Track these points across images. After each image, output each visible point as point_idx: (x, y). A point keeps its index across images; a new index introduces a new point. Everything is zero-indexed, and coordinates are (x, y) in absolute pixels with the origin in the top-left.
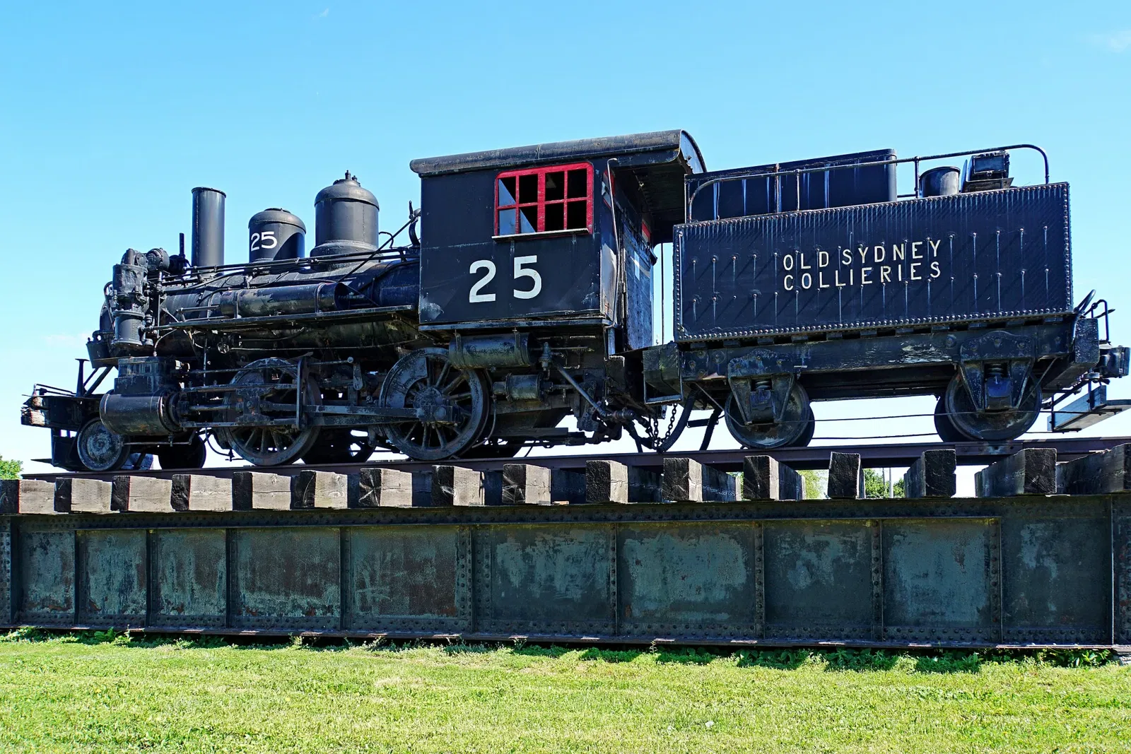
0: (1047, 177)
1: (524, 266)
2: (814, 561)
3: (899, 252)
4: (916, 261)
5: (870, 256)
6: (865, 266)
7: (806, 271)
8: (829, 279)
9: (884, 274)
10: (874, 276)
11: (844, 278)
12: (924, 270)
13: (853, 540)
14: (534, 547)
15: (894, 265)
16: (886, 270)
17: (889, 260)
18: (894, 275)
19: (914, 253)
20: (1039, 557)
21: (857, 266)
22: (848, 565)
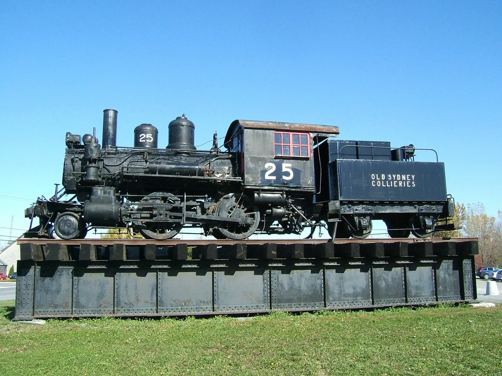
0: (437, 160)
1: (286, 167)
2: (386, 277)
3: (404, 177)
4: (409, 181)
5: (396, 177)
6: (395, 180)
7: (379, 180)
8: (385, 184)
9: (400, 184)
10: (397, 184)
11: (389, 184)
12: (411, 184)
13: (397, 270)
14: (293, 275)
15: (403, 181)
16: (401, 183)
17: (401, 180)
18: (403, 184)
19: (408, 178)
20: (444, 274)
21: (393, 180)
22: (396, 278)
